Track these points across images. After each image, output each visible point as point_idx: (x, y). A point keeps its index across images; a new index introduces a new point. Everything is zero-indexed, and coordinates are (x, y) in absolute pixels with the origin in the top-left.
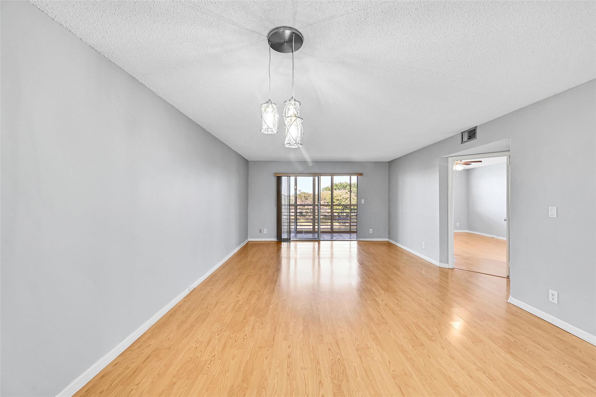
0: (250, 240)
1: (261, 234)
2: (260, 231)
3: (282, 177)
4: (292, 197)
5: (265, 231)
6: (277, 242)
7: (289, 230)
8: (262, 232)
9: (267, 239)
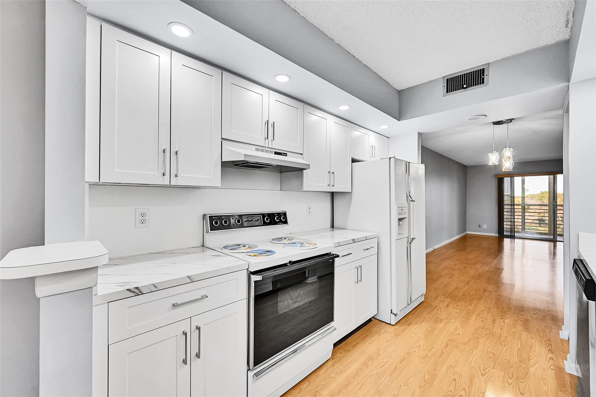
0: (468, 233)
1: (479, 228)
2: (479, 226)
3: (504, 178)
4: (516, 198)
5: (485, 226)
6: (498, 237)
7: (513, 230)
8: (481, 227)
9: (486, 233)
